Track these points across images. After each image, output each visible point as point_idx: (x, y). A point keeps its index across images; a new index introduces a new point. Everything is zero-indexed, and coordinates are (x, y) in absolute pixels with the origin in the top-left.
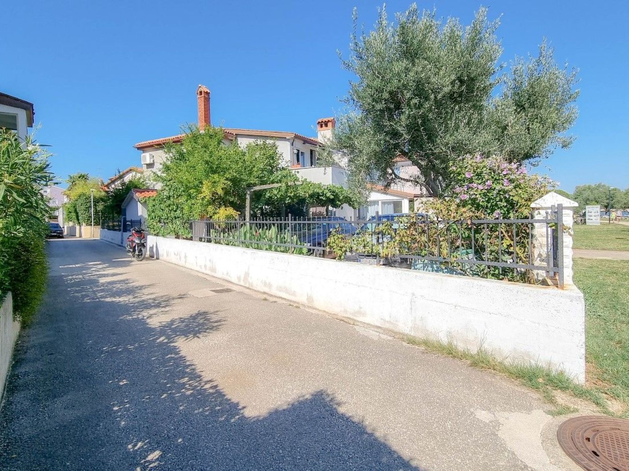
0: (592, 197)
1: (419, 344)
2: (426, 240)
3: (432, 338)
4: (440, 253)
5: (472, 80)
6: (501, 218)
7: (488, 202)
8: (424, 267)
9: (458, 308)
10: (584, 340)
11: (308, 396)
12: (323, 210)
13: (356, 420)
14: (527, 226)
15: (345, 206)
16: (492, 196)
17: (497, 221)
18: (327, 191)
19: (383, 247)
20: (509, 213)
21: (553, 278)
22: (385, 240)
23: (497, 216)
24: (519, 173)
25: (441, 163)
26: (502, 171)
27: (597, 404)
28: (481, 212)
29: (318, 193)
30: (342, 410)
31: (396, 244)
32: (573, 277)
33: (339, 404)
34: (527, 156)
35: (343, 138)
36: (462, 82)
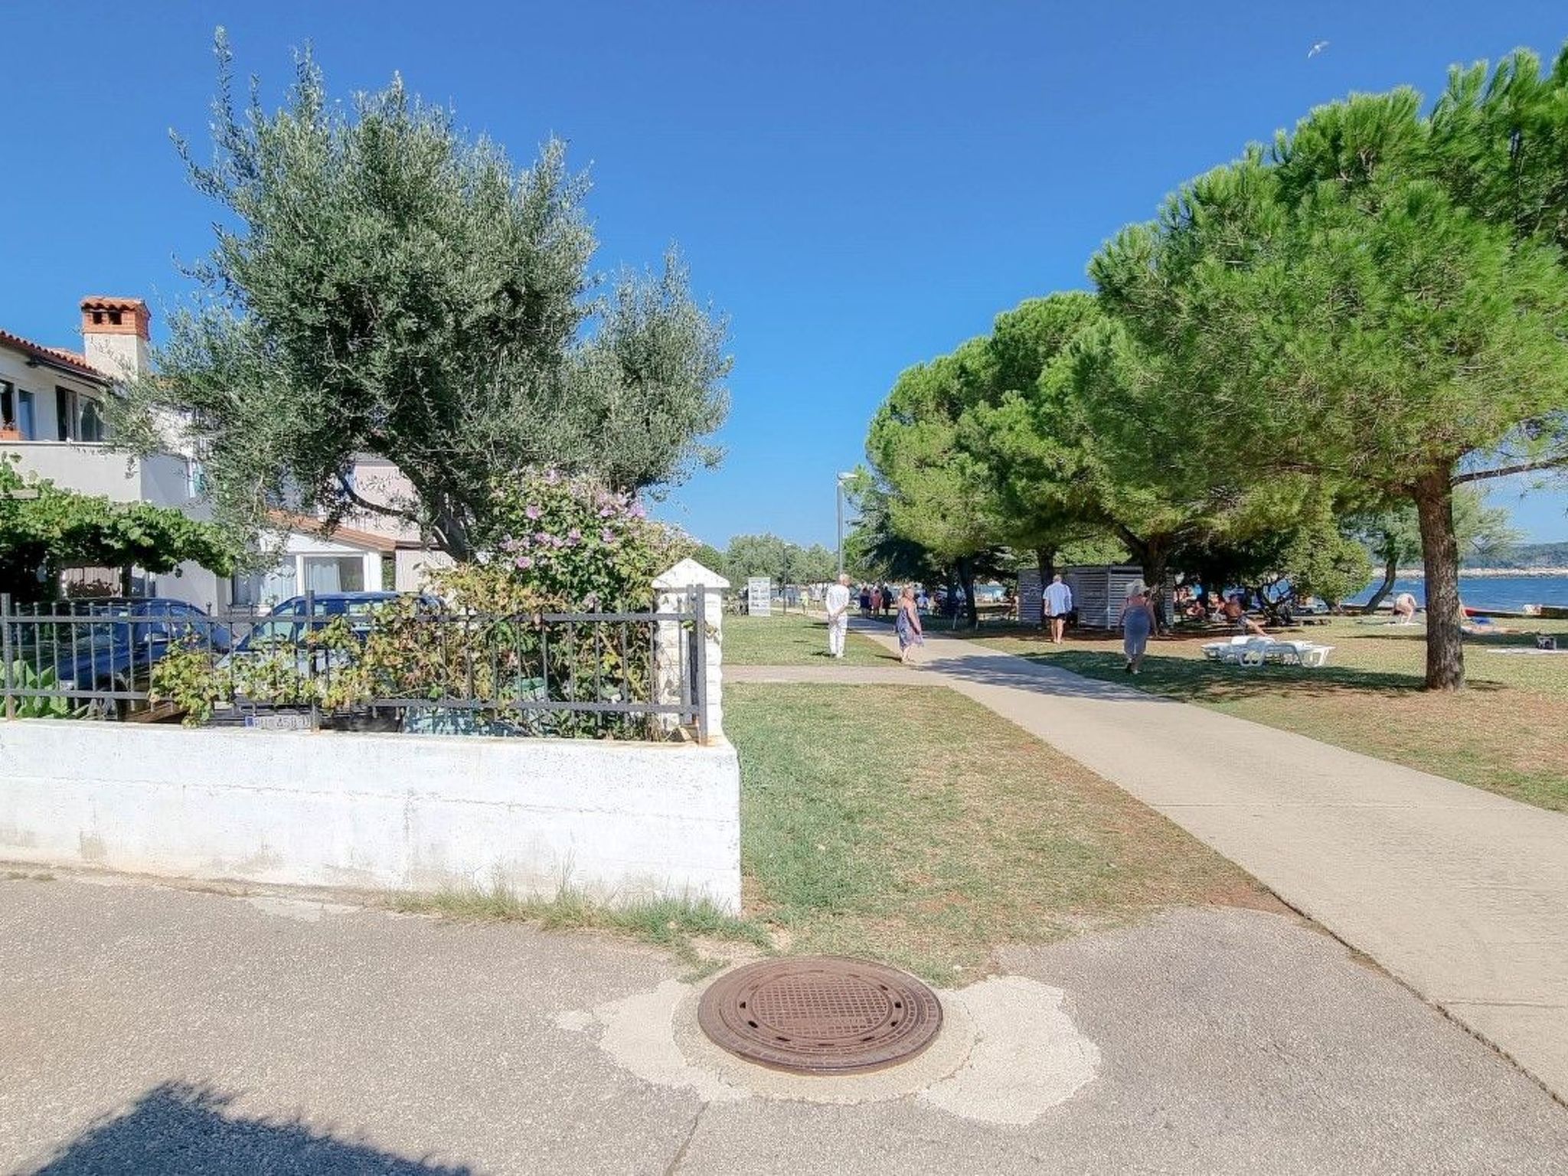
0: (757, 561)
1: (426, 908)
2: (442, 662)
3: (459, 887)
4: (474, 691)
5: (537, 298)
6: (600, 609)
7: (573, 574)
8: (435, 725)
9: (516, 809)
10: (738, 835)
11: (124, 1111)
12: (111, 577)
13: (278, 1121)
14: (646, 626)
15: (191, 567)
16: (582, 561)
17: (591, 617)
18: (130, 522)
19: (329, 683)
20: (613, 599)
21: (690, 727)
22: (333, 662)
23: (591, 606)
24: (630, 515)
25: (470, 480)
26: (600, 509)
27: (758, 943)
28: (561, 597)
29: (97, 527)
30: (233, 1112)
31: (364, 673)
32: (723, 722)
33: (225, 1101)
34: (645, 479)
35: (195, 380)
36: (514, 295)
